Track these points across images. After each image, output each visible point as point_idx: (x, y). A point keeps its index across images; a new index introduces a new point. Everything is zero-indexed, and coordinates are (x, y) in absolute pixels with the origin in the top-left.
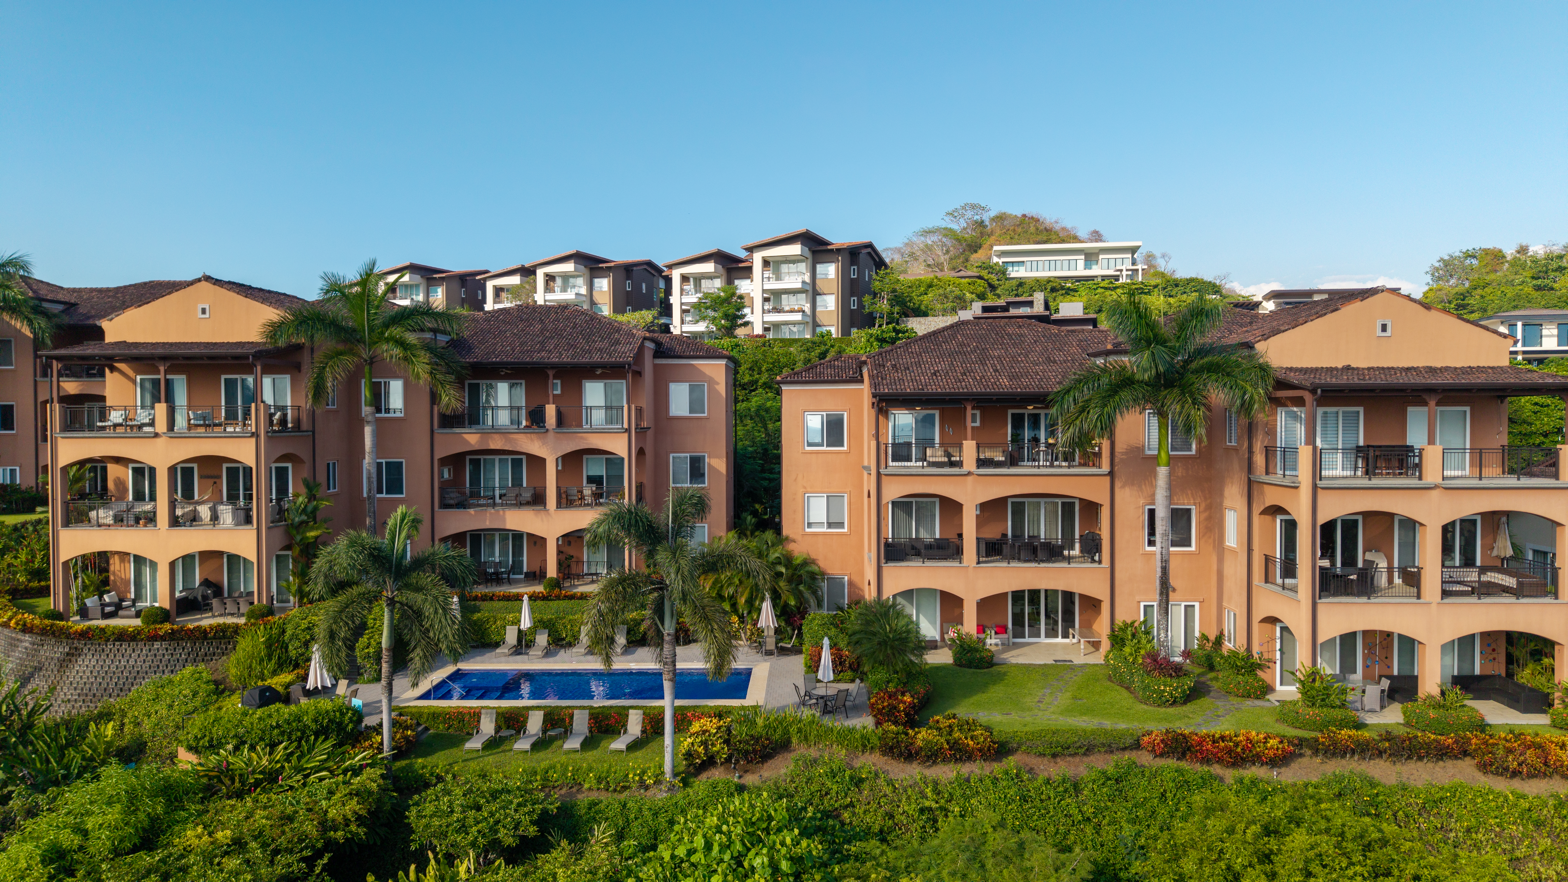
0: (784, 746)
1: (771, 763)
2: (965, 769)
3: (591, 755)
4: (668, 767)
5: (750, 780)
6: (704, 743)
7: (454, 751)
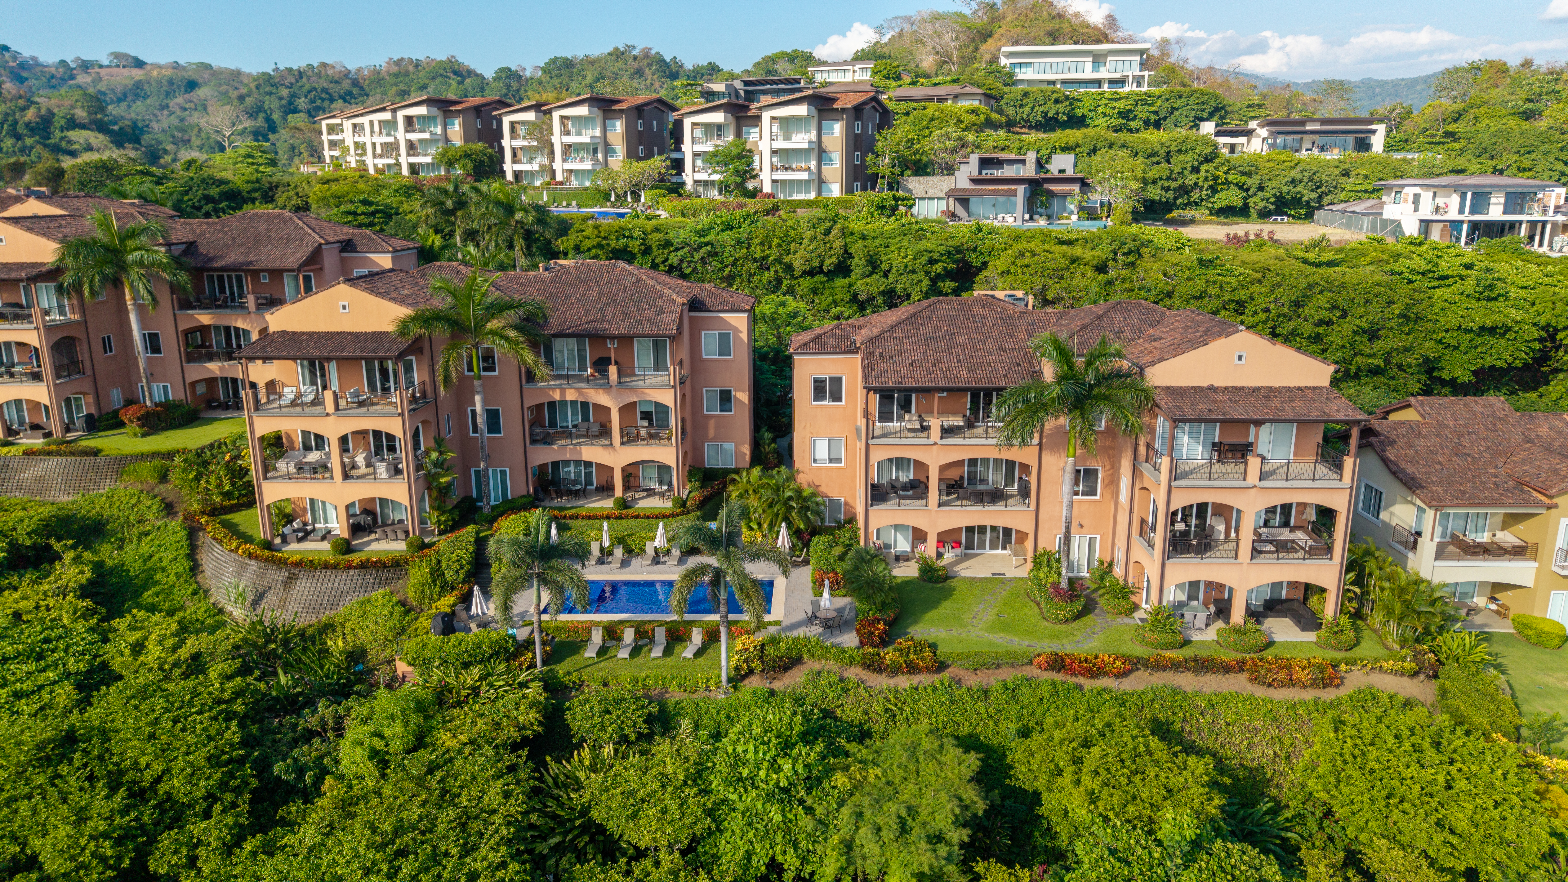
0: (798, 661)
1: (790, 673)
2: (915, 680)
3: (670, 660)
4: (724, 678)
5: (777, 685)
6: (746, 661)
7: (576, 657)
